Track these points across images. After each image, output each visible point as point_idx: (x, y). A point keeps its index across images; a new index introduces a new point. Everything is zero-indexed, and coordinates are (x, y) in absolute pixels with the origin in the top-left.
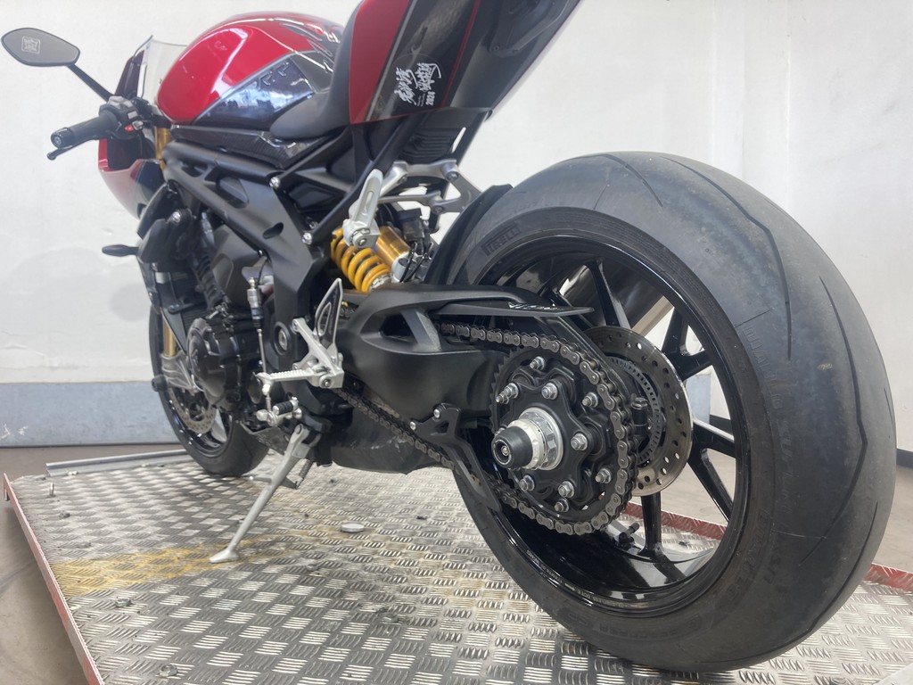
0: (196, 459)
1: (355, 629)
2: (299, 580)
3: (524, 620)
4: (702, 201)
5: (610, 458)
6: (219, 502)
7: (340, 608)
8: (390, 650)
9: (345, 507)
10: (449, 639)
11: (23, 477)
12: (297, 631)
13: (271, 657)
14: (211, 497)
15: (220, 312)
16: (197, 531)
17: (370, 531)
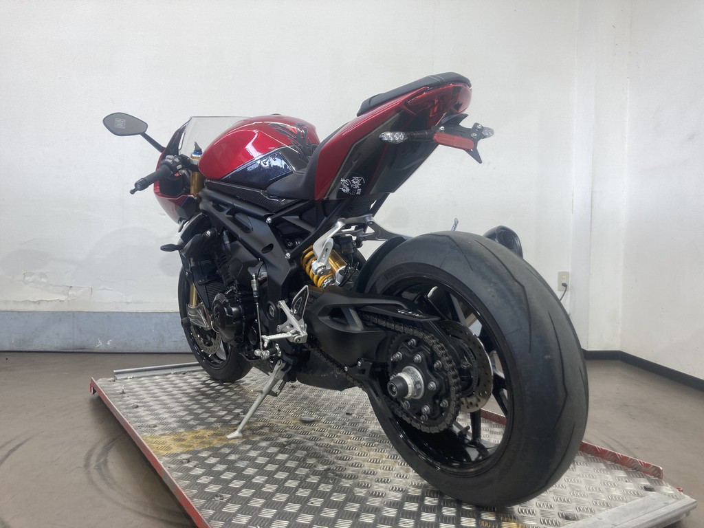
0: (205, 369)
1: (314, 479)
2: (280, 450)
3: (406, 477)
4: (493, 269)
5: (447, 395)
6: (225, 400)
7: (304, 467)
8: (333, 491)
9: (302, 405)
10: (364, 486)
11: (100, 379)
12: (282, 479)
13: (270, 493)
14: (219, 396)
15: (233, 290)
16: (215, 419)
17: (318, 421)
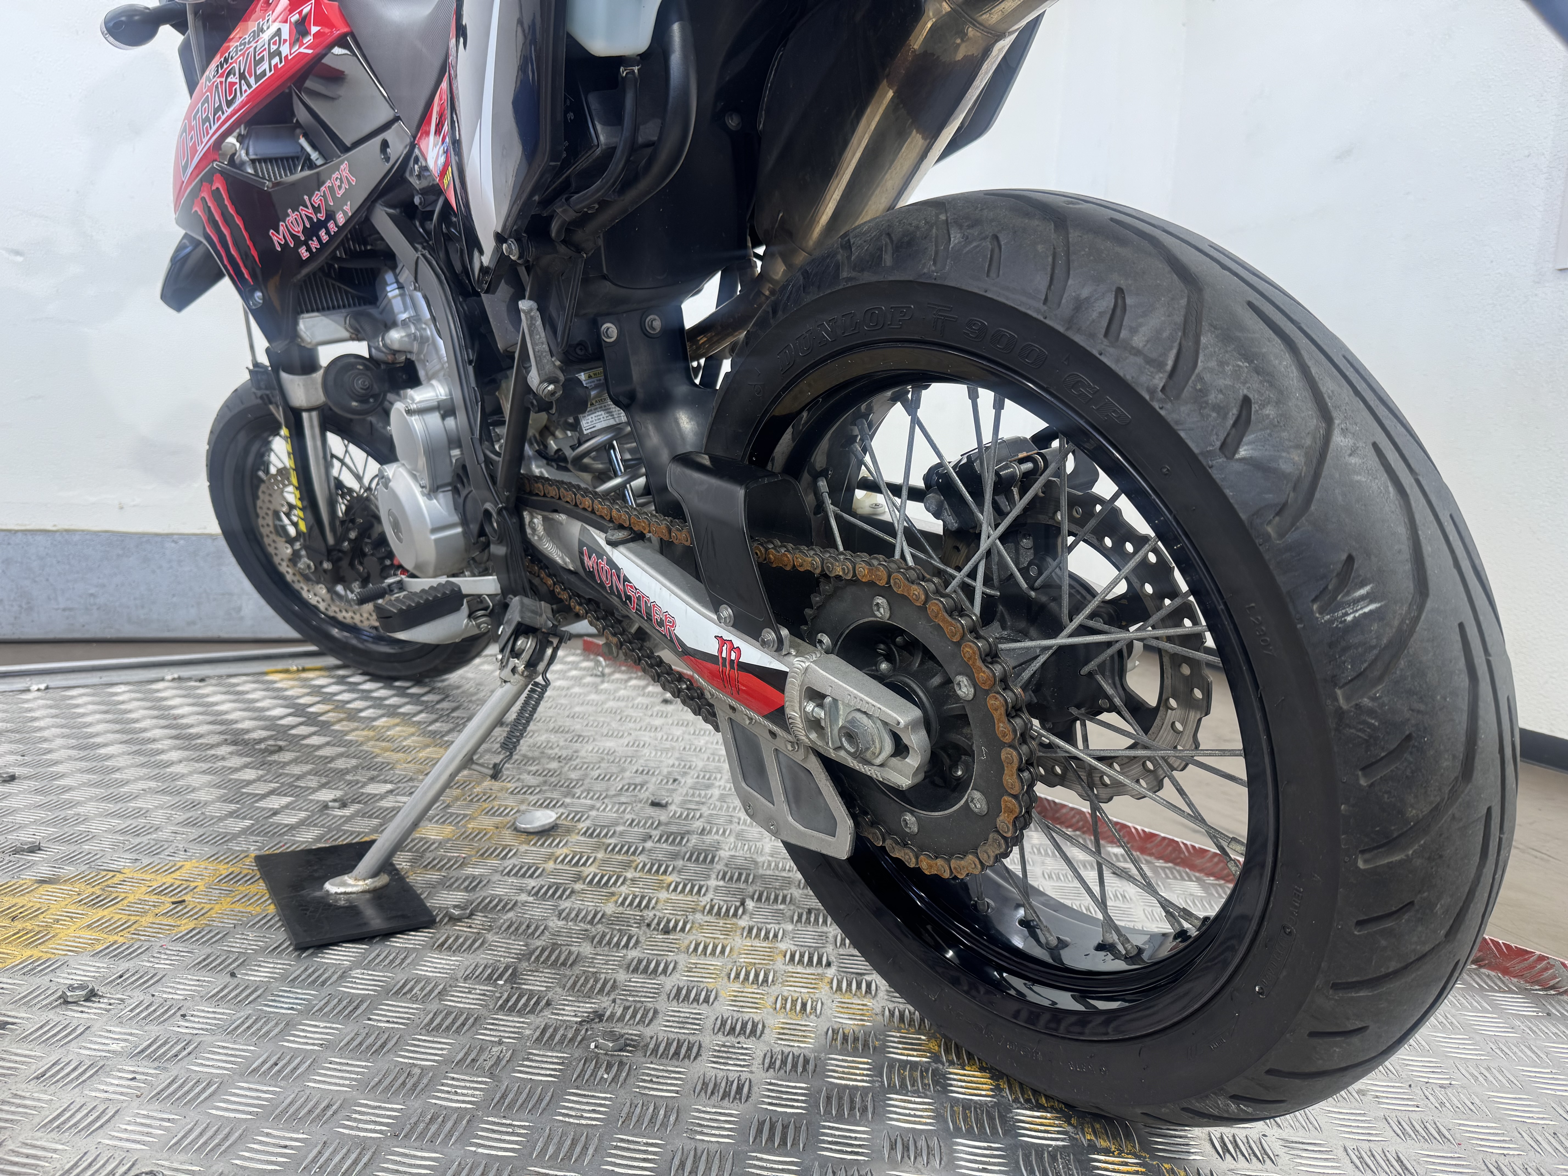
1: (542, 1068)
2: (434, 940)
6: (295, 761)
7: (511, 1012)
8: (613, 1123)
10: (726, 1095)
12: (424, 1071)
13: (366, 1145)
17: (569, 831)
